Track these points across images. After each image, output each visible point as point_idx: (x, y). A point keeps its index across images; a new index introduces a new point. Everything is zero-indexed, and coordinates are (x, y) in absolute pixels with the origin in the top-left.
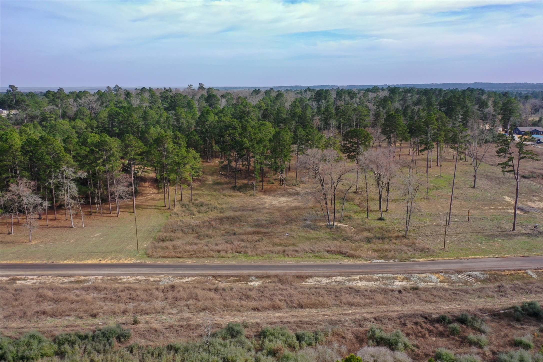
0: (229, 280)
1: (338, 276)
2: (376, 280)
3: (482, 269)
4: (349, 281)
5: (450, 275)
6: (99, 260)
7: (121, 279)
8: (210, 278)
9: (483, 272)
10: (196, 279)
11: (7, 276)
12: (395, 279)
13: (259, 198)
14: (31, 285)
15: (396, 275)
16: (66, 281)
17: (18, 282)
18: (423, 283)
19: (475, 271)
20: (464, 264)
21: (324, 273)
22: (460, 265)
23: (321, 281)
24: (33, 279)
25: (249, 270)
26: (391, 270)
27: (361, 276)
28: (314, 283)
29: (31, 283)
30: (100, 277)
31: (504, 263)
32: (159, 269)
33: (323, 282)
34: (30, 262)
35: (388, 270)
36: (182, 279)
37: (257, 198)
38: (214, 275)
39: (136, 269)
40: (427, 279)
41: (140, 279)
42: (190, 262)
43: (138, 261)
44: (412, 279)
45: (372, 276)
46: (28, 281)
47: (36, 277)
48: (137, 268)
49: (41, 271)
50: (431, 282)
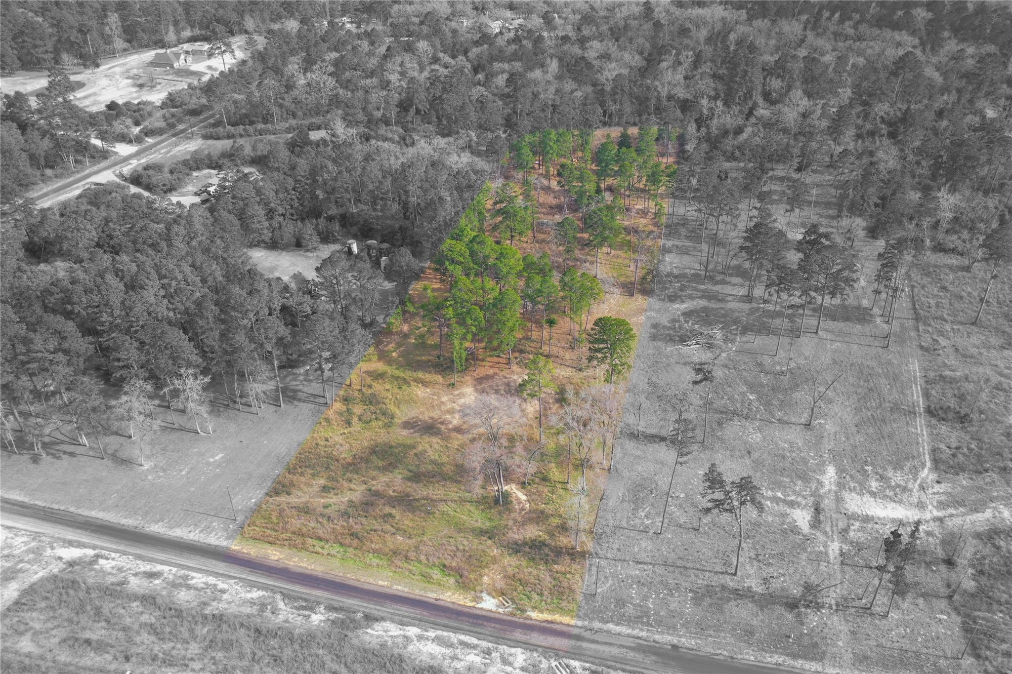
0: (296, 604)
1: (414, 625)
2: (451, 646)
3: (591, 659)
4: (420, 638)
5: (543, 660)
6: (189, 529)
7: (193, 578)
8: (278, 597)
9: (587, 665)
10: (263, 596)
11: (94, 547)
12: (475, 647)
13: (458, 395)
14: (109, 570)
15: (481, 642)
16: (142, 569)
17: (101, 561)
18: (499, 665)
19: (580, 660)
20: (579, 643)
21: (403, 616)
22: (573, 642)
23: (390, 631)
24: (113, 559)
25: (326, 590)
26: (482, 631)
27: (439, 633)
28: (380, 633)
29: (110, 565)
30: (174, 570)
31: (631, 655)
32: (236, 566)
33: (390, 634)
34: (124, 521)
35: (479, 630)
36: (249, 592)
37: (456, 392)
38: (285, 591)
39: (214, 562)
40: (511, 659)
41: (210, 582)
42: (276, 558)
43: (224, 543)
44: (493, 654)
45: (452, 635)
46: (110, 561)
47: (118, 555)
48: (215, 559)
49: (126, 545)
50: (510, 664)
